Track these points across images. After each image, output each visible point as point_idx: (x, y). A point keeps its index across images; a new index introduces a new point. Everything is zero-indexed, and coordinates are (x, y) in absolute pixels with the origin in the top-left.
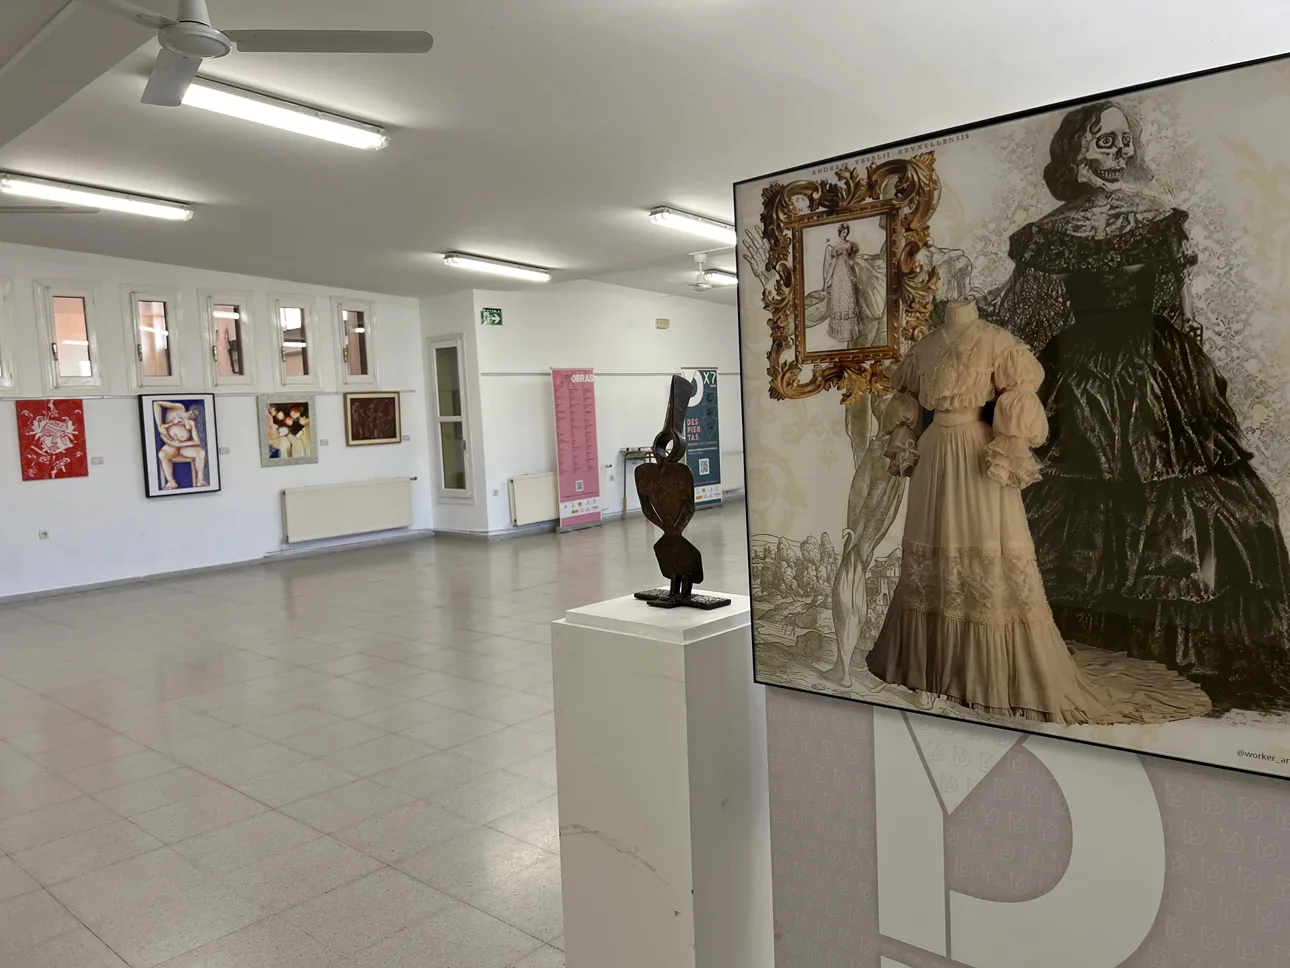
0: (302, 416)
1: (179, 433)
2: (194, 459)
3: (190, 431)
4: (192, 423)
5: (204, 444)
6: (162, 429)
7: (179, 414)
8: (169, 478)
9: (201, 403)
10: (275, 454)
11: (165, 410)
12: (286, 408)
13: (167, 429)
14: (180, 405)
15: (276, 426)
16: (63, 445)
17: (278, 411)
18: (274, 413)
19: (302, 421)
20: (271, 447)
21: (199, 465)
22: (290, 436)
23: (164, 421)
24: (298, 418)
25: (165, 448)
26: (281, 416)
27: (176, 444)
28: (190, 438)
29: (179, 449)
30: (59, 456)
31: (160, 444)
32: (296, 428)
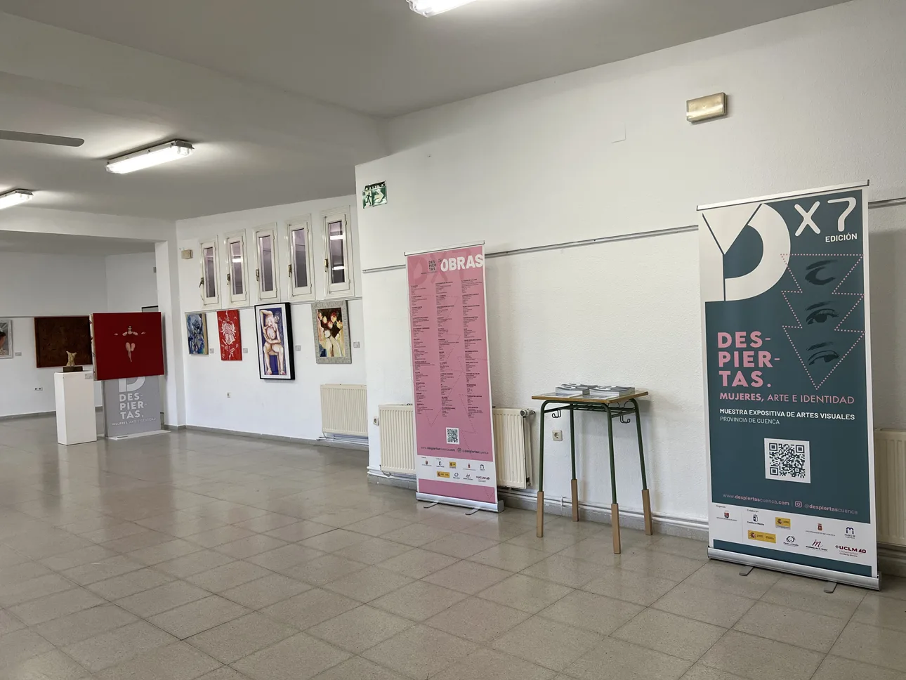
0: (338, 320)
1: (271, 333)
2: (278, 353)
3: (276, 332)
4: (276, 325)
5: (283, 344)
6: (264, 331)
7: (271, 320)
8: (269, 367)
9: (280, 310)
10: (323, 354)
11: (265, 316)
12: (327, 313)
13: (266, 330)
14: (270, 312)
15: (323, 329)
16: (232, 340)
17: (323, 315)
18: (321, 318)
19: (339, 325)
20: (321, 347)
21: (281, 358)
22: (332, 337)
23: (265, 326)
24: (335, 322)
25: (266, 344)
26: (325, 320)
27: (270, 341)
28: (276, 338)
29: (271, 345)
30: (231, 346)
31: (264, 341)
32: (335, 331)
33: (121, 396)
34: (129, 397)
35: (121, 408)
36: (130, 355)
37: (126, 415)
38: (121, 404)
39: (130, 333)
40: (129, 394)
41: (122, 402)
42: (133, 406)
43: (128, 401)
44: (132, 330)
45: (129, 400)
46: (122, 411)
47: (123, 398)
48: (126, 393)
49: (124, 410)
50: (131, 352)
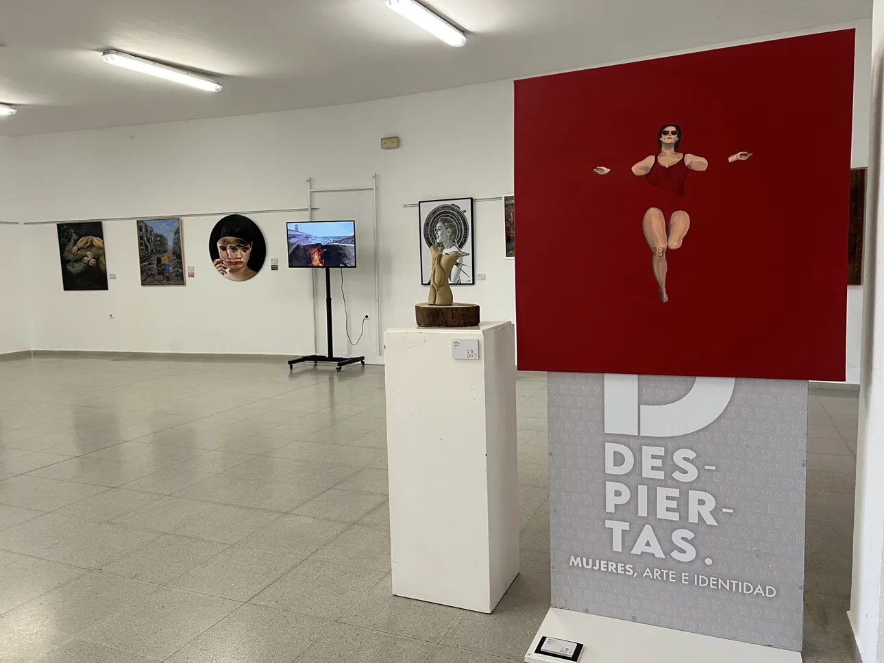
33: (610, 448)
34: (648, 463)
35: (611, 502)
36: (660, 269)
37: (630, 538)
38: (611, 487)
39: (669, 158)
40: (647, 451)
41: (615, 478)
42: (662, 504)
43: (644, 481)
44: (678, 147)
45: (647, 473)
46: (611, 517)
47: (619, 459)
48: (637, 442)
49: (621, 512)
50: (669, 253)
